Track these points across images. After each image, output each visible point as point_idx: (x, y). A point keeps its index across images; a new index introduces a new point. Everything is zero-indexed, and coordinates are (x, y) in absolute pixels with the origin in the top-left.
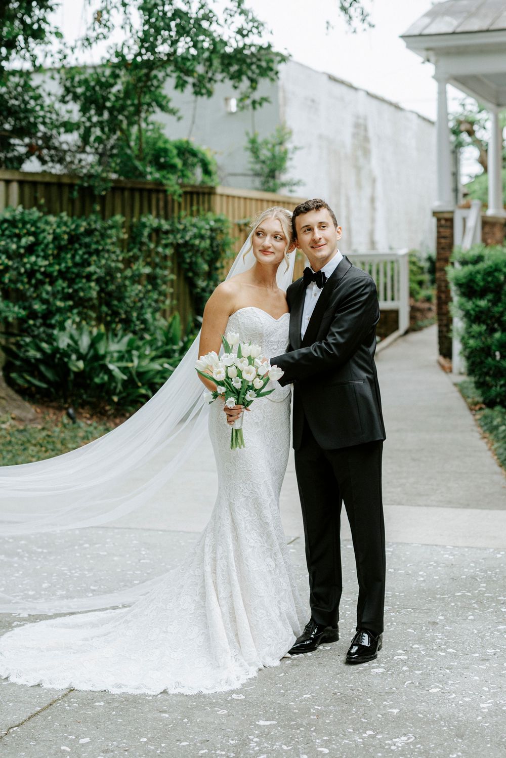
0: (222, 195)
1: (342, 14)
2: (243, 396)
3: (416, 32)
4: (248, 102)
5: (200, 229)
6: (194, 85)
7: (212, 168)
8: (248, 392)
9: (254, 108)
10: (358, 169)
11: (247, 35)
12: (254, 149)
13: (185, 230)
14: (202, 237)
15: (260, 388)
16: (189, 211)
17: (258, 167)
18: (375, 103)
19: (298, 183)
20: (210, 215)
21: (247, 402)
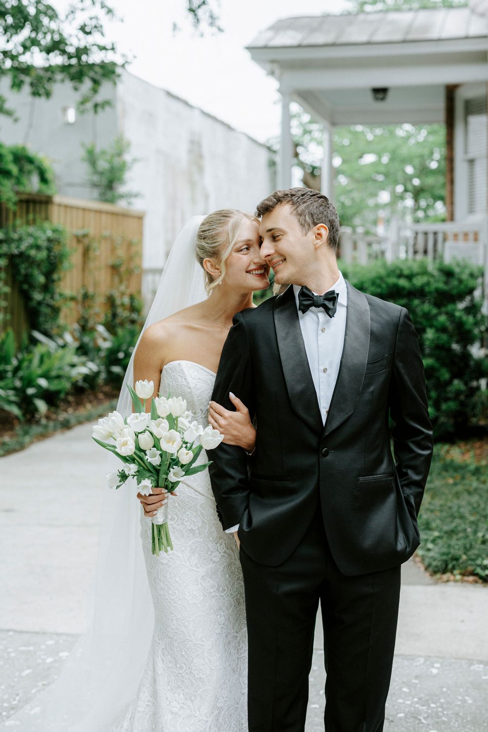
0: (60, 205)
1: (191, 15)
2: (164, 476)
3: (261, 43)
4: (89, 105)
5: (36, 238)
6: (32, 84)
7: (49, 176)
8: (171, 469)
9: (96, 112)
10: (193, 185)
11: (90, 33)
12: (92, 158)
13: (20, 240)
14: (38, 248)
15: (188, 462)
16: (24, 220)
17: (96, 178)
19: (136, 196)
20: (46, 225)
21: (172, 483)
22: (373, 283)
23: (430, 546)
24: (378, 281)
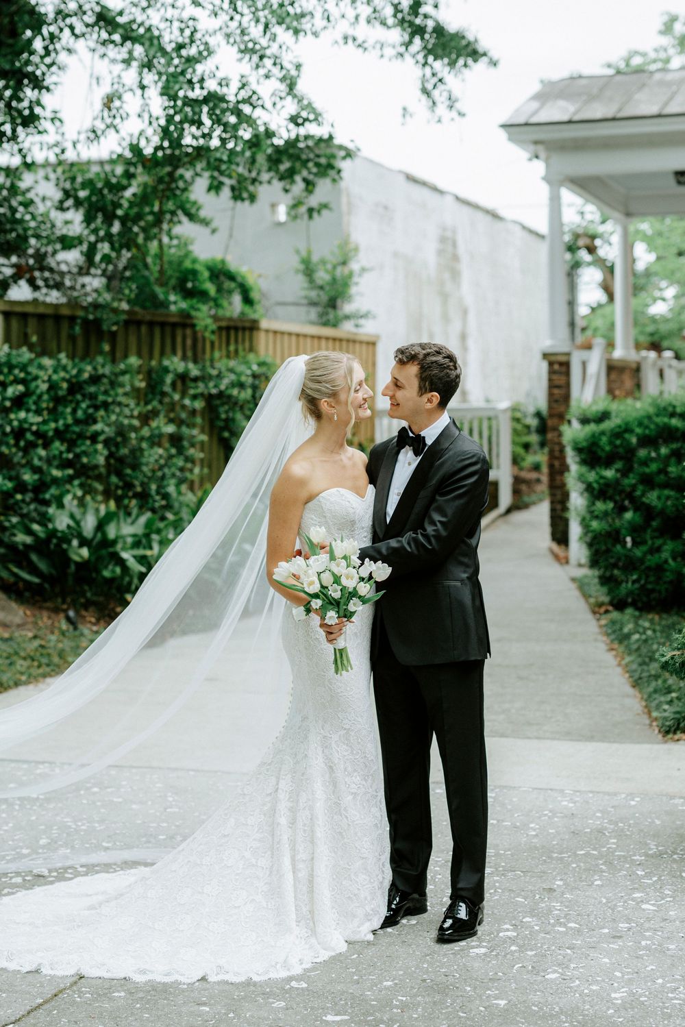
0: (267, 331)
1: (424, 97)
2: (344, 607)
3: (521, 120)
4: (303, 209)
5: (239, 375)
6: (233, 188)
7: (254, 295)
8: (350, 601)
9: (310, 217)
10: (445, 297)
11: (302, 124)
12: (308, 270)
13: (219, 376)
14: (241, 386)
15: (365, 593)
16: (224, 352)
17: (313, 294)
18: (466, 210)
19: (365, 316)
20: (251, 357)
21: (351, 612)
22: (640, 424)
23: (666, 707)
24: (646, 422)
